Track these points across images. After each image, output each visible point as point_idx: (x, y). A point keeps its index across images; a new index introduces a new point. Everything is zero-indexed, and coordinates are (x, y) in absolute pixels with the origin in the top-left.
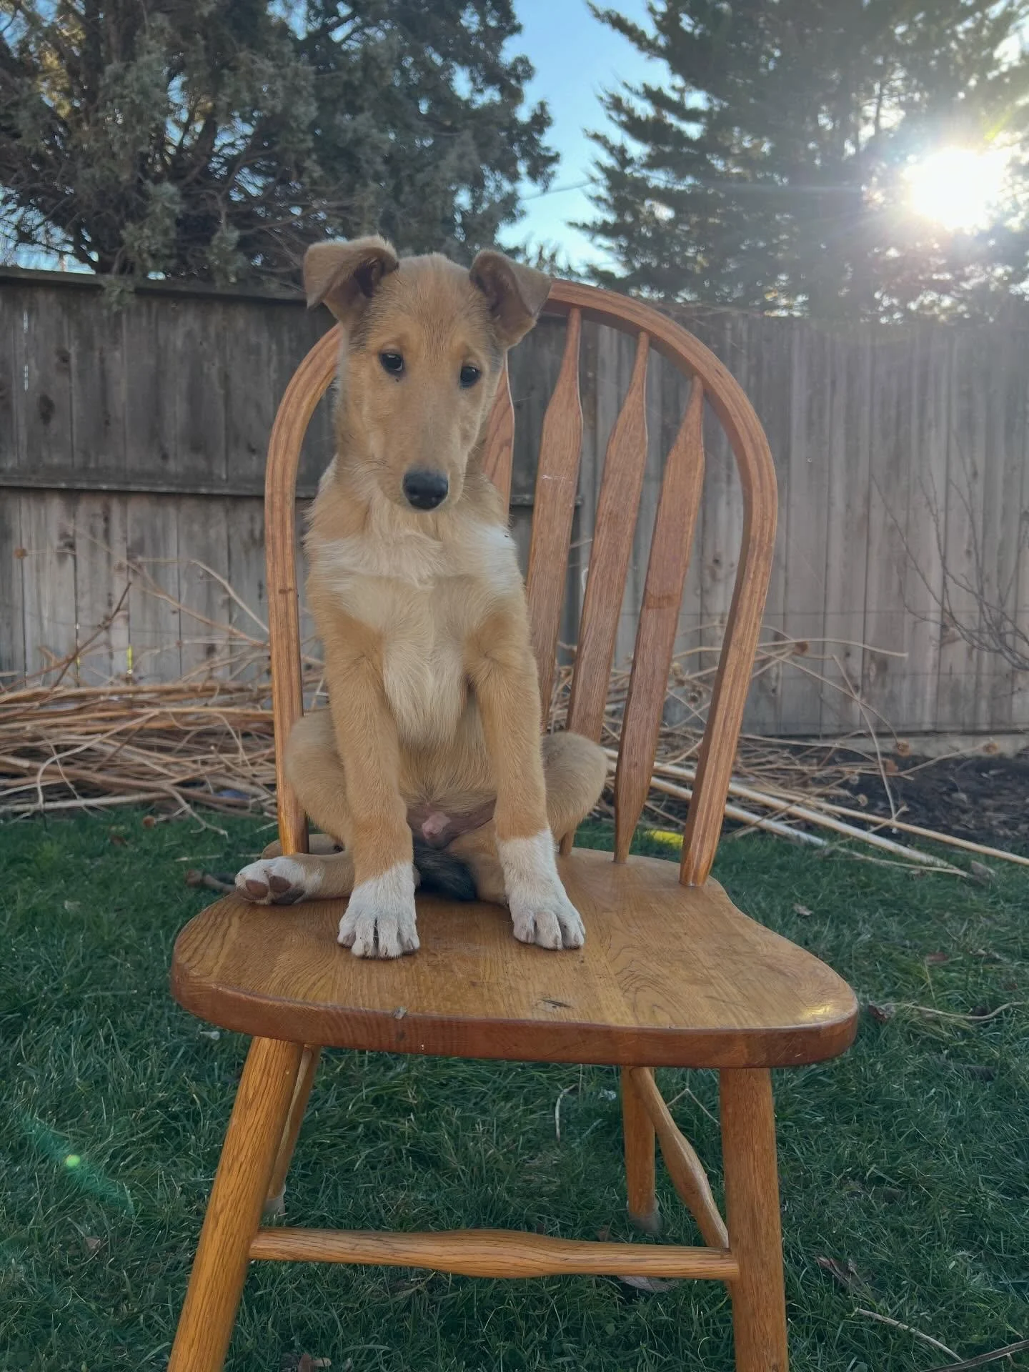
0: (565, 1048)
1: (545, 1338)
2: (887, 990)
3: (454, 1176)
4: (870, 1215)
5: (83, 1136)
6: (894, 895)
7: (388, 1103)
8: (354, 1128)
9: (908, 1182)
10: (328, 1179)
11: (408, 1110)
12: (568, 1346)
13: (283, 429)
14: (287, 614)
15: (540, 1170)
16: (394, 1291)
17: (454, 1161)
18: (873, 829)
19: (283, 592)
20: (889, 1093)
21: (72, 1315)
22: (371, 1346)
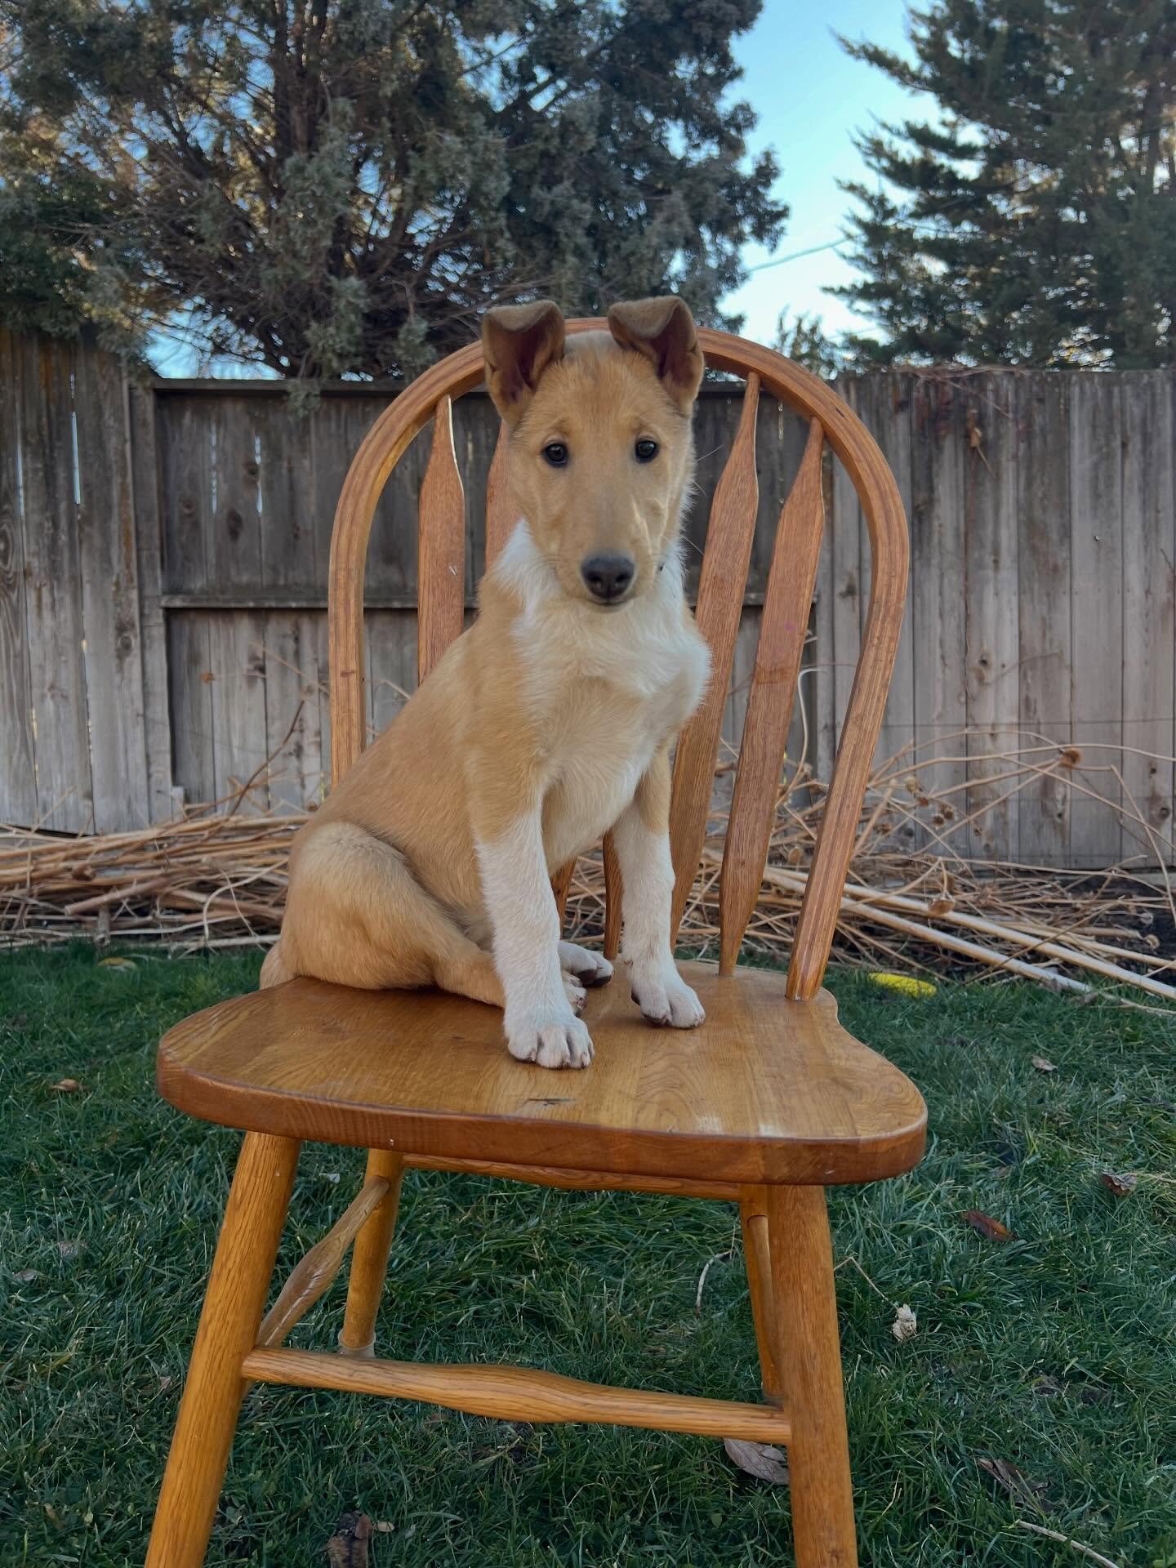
0: (549, 1149)
1: (637, 1522)
2: (1139, 1160)
3: (569, 1340)
4: (1061, 1416)
5: (182, 1275)
6: (1168, 1050)
7: (514, 1259)
8: (467, 1283)
9: (1113, 1379)
10: (428, 1335)
11: (534, 1265)
12: (661, 1533)
13: (350, 501)
14: (348, 699)
15: (670, 1340)
16: (475, 1458)
17: (569, 1324)
18: (1152, 972)
19: (345, 674)
20: (1111, 1277)
21: (129, 1456)
22: (440, 1513)
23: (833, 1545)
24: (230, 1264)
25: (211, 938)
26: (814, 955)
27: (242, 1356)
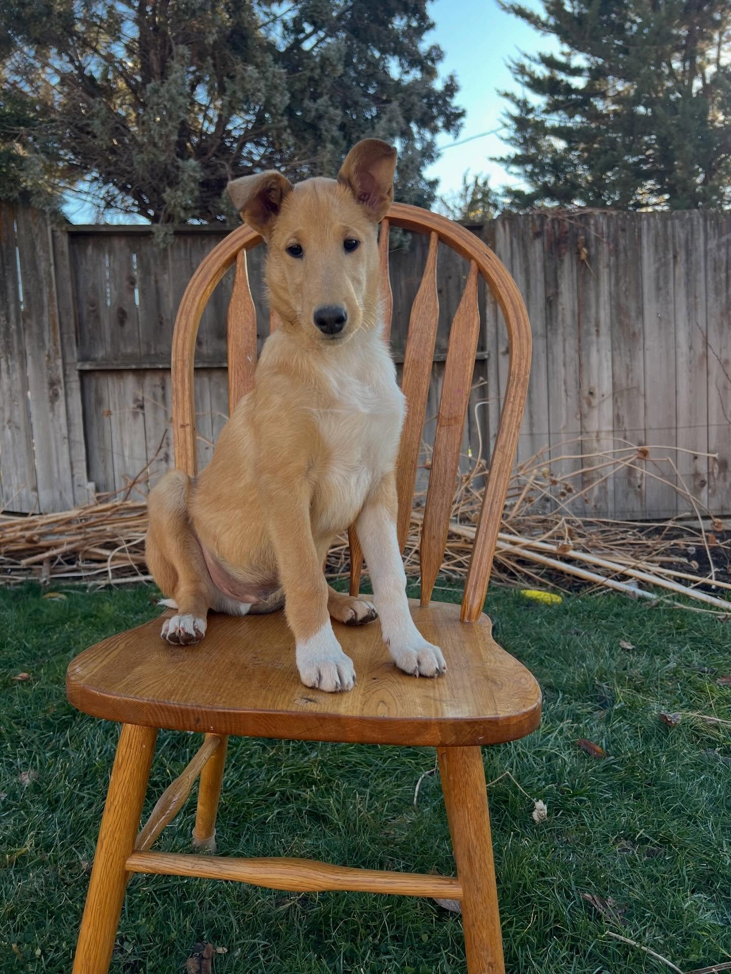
0: (308, 730)
1: (377, 941)
2: (684, 703)
3: (336, 829)
4: (634, 866)
5: (95, 796)
6: (702, 634)
7: (302, 779)
8: (273, 794)
9: (665, 841)
10: (248, 829)
11: (314, 782)
12: (391, 947)
13: (184, 317)
14: (185, 441)
15: (399, 826)
16: (278, 905)
17: (335, 817)
18: (693, 585)
19: (183, 426)
20: (665, 778)
21: (63, 912)
22: (256, 940)
23: (489, 959)
24: (116, 803)
25: (113, 578)
26: (477, 595)
27: (125, 858)
